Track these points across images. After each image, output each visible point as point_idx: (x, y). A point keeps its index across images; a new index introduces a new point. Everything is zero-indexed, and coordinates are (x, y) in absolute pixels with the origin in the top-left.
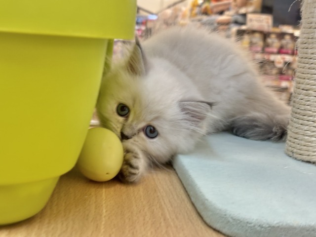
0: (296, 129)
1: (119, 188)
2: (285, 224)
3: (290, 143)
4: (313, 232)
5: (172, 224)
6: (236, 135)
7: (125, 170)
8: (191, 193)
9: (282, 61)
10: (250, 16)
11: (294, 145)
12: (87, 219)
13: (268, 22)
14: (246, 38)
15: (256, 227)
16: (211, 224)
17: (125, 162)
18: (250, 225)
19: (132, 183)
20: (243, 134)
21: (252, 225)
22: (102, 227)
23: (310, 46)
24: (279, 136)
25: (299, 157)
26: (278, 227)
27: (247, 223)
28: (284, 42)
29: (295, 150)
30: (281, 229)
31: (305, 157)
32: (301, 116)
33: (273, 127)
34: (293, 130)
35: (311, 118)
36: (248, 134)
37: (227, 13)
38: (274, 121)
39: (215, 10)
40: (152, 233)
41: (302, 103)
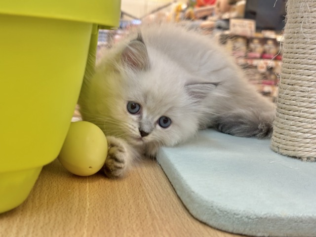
0: (282, 125)
1: (103, 183)
2: (272, 215)
3: (275, 138)
4: (301, 224)
5: (158, 216)
6: (222, 132)
7: (109, 164)
8: (176, 187)
9: (265, 66)
10: (233, 21)
11: (279, 140)
12: (70, 212)
13: (250, 28)
14: (230, 44)
15: (244, 218)
16: (198, 217)
17: (109, 157)
18: (237, 217)
19: (117, 178)
20: (228, 130)
21: (239, 216)
22: (86, 219)
23: (295, 41)
24: (265, 133)
25: (285, 152)
26: (266, 218)
27: (235, 214)
28: (266, 47)
29: (281, 146)
30: (269, 220)
31: (291, 152)
32: (287, 111)
33: (259, 124)
34: (278, 126)
35: (297, 113)
36: (233, 130)
37: (210, 18)
38: (260, 119)
39: (199, 15)
40: (137, 225)
41: (288, 98)
